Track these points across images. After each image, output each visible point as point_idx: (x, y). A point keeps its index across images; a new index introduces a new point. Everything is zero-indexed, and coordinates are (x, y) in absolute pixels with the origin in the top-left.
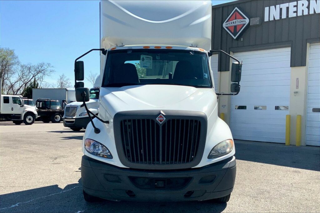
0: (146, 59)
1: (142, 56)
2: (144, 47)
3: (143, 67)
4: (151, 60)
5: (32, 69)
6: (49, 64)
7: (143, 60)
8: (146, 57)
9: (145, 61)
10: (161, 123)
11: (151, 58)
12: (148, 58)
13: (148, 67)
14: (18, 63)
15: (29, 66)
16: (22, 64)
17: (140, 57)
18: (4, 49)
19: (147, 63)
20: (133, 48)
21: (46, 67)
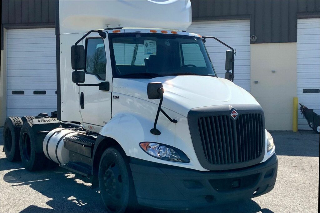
0: (151, 45)
1: (145, 42)
2: (151, 31)
3: (147, 53)
4: (155, 45)
7: (147, 45)
8: (150, 43)
9: (149, 46)
10: (234, 119)
11: (154, 43)
12: (153, 43)
13: (152, 53)
17: (144, 42)
19: (151, 49)
20: (142, 32)
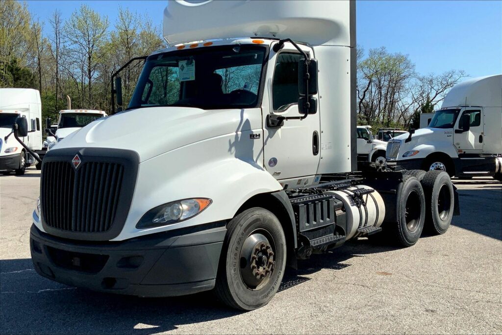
1: (180, 62)
2: (178, 47)
3: (183, 79)
5: (435, 82)
6: (462, 72)
7: (182, 67)
8: (187, 64)
9: (186, 69)
13: (189, 78)
14: (415, 75)
15: (430, 78)
16: (421, 76)
18: (394, 55)
19: (187, 72)
21: (458, 78)
